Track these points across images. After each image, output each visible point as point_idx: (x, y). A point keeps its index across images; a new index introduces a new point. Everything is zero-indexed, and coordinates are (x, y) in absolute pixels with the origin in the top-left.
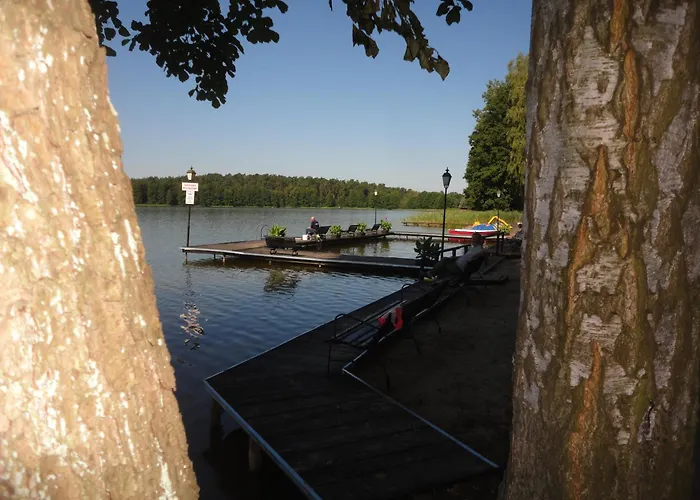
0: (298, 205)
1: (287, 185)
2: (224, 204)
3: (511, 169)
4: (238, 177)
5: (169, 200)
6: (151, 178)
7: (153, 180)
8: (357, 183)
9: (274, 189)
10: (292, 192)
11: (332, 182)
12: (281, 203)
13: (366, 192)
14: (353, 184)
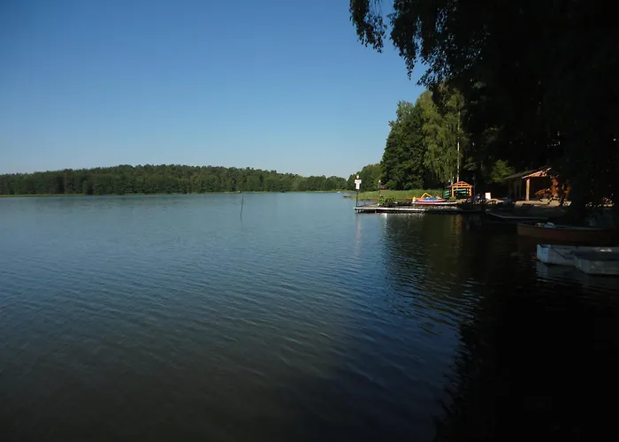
0: (202, 191)
1: (192, 174)
2: (136, 192)
3: (427, 163)
4: (148, 168)
5: (85, 190)
6: (66, 170)
7: (69, 172)
8: (252, 171)
9: (180, 177)
10: (197, 180)
11: (231, 170)
12: (187, 190)
13: (261, 178)
14: (250, 172)
